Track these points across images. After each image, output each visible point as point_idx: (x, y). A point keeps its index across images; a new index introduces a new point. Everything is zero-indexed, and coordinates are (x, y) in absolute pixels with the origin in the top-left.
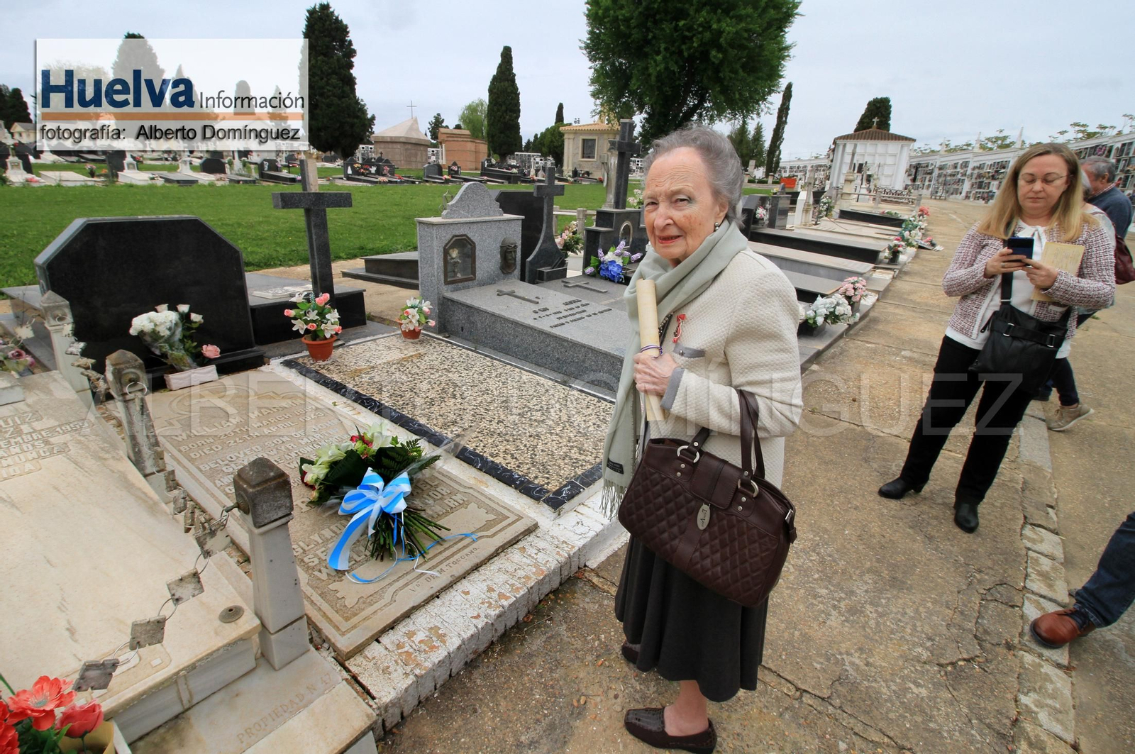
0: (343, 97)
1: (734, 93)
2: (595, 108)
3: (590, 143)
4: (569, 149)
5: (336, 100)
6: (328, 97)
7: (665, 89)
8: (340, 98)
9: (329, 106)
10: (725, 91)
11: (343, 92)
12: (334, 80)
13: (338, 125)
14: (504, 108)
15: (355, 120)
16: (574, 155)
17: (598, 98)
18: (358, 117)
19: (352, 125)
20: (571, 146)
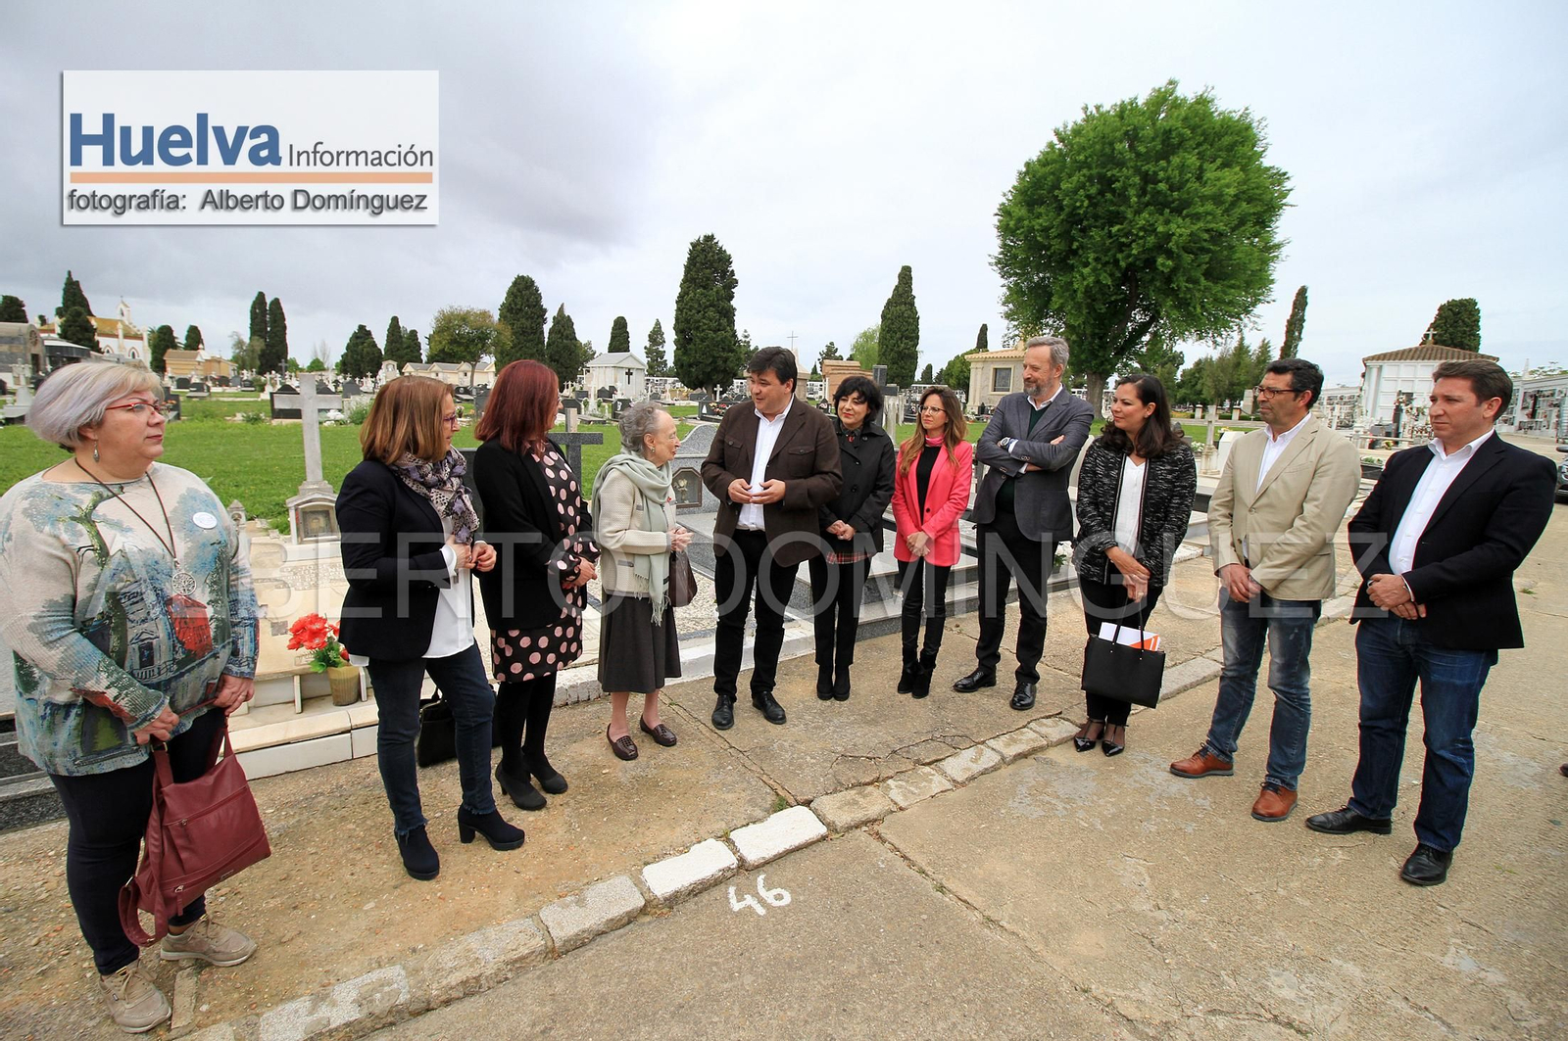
0: (719, 330)
1: (1195, 308)
2: (1007, 332)
3: (1003, 374)
4: (976, 380)
5: (711, 334)
6: (703, 330)
7: (1096, 307)
8: (715, 331)
9: (703, 340)
10: (1183, 304)
11: (720, 325)
12: (711, 313)
13: (711, 360)
14: (898, 335)
15: (730, 354)
16: (983, 388)
17: (1012, 320)
18: (732, 351)
19: (726, 360)
20: (979, 377)
